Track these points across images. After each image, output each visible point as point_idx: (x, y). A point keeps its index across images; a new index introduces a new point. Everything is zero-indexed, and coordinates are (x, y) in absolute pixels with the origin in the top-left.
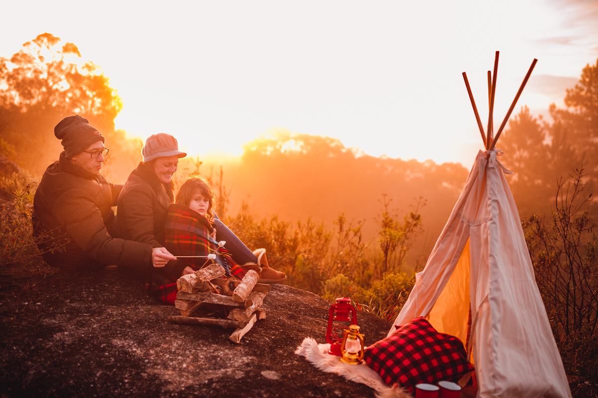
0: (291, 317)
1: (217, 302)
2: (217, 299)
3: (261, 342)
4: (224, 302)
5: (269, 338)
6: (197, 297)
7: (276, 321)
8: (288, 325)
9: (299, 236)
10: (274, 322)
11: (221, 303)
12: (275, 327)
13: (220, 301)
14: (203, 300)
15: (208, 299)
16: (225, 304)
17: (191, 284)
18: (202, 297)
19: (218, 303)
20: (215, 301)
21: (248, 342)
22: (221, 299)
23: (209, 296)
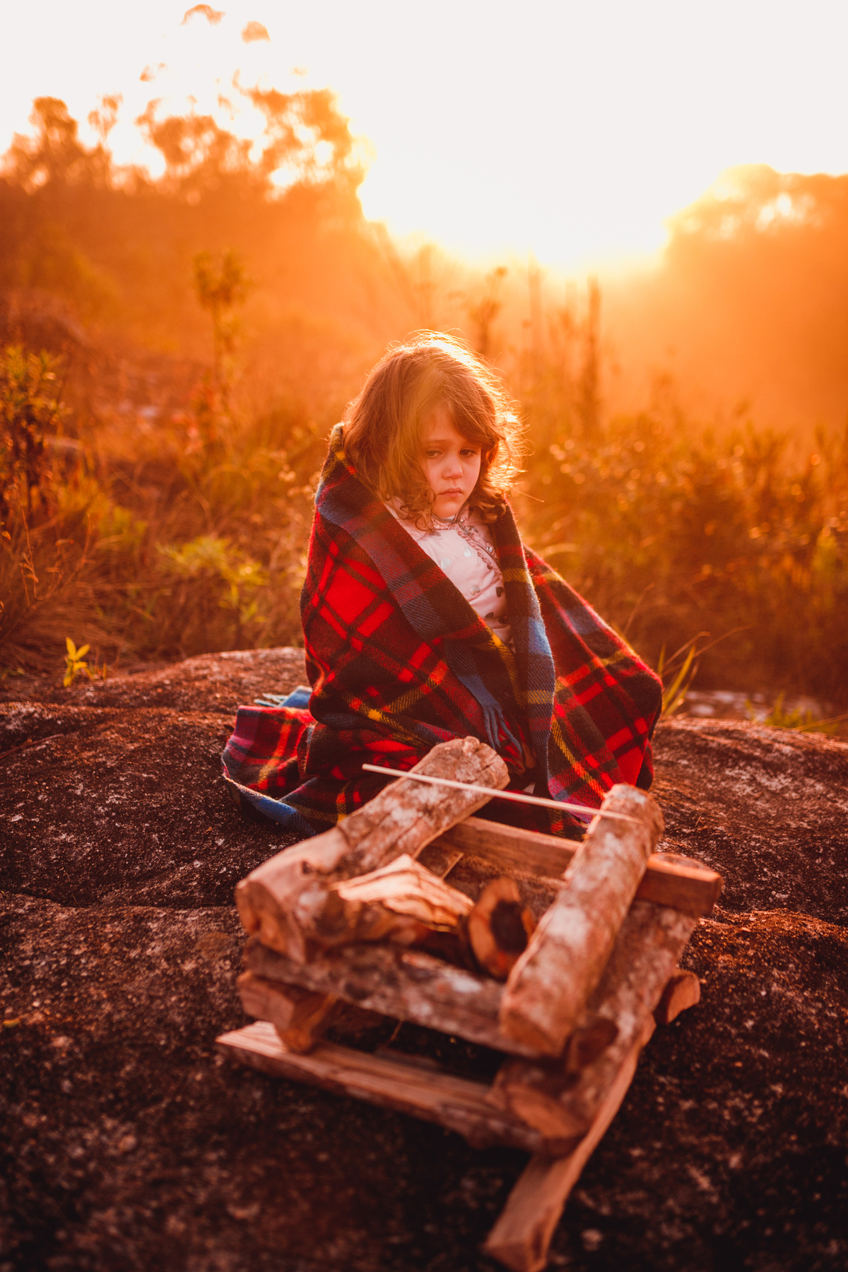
0: (819, 958)
1: (429, 1017)
2: (431, 999)
3: (670, 1217)
4: (463, 1022)
5: (712, 1173)
6: (334, 978)
7: (749, 1007)
8: (811, 1036)
9: (821, 474)
10: (739, 1015)
11: (451, 1026)
12: (746, 1057)
13: (444, 1016)
14: (364, 995)
15: (384, 996)
16: (468, 1034)
17: (297, 919)
18: (356, 980)
19: (435, 1023)
20: (422, 1010)
21: (593, 1236)
22: (447, 1003)
23: (391, 980)
